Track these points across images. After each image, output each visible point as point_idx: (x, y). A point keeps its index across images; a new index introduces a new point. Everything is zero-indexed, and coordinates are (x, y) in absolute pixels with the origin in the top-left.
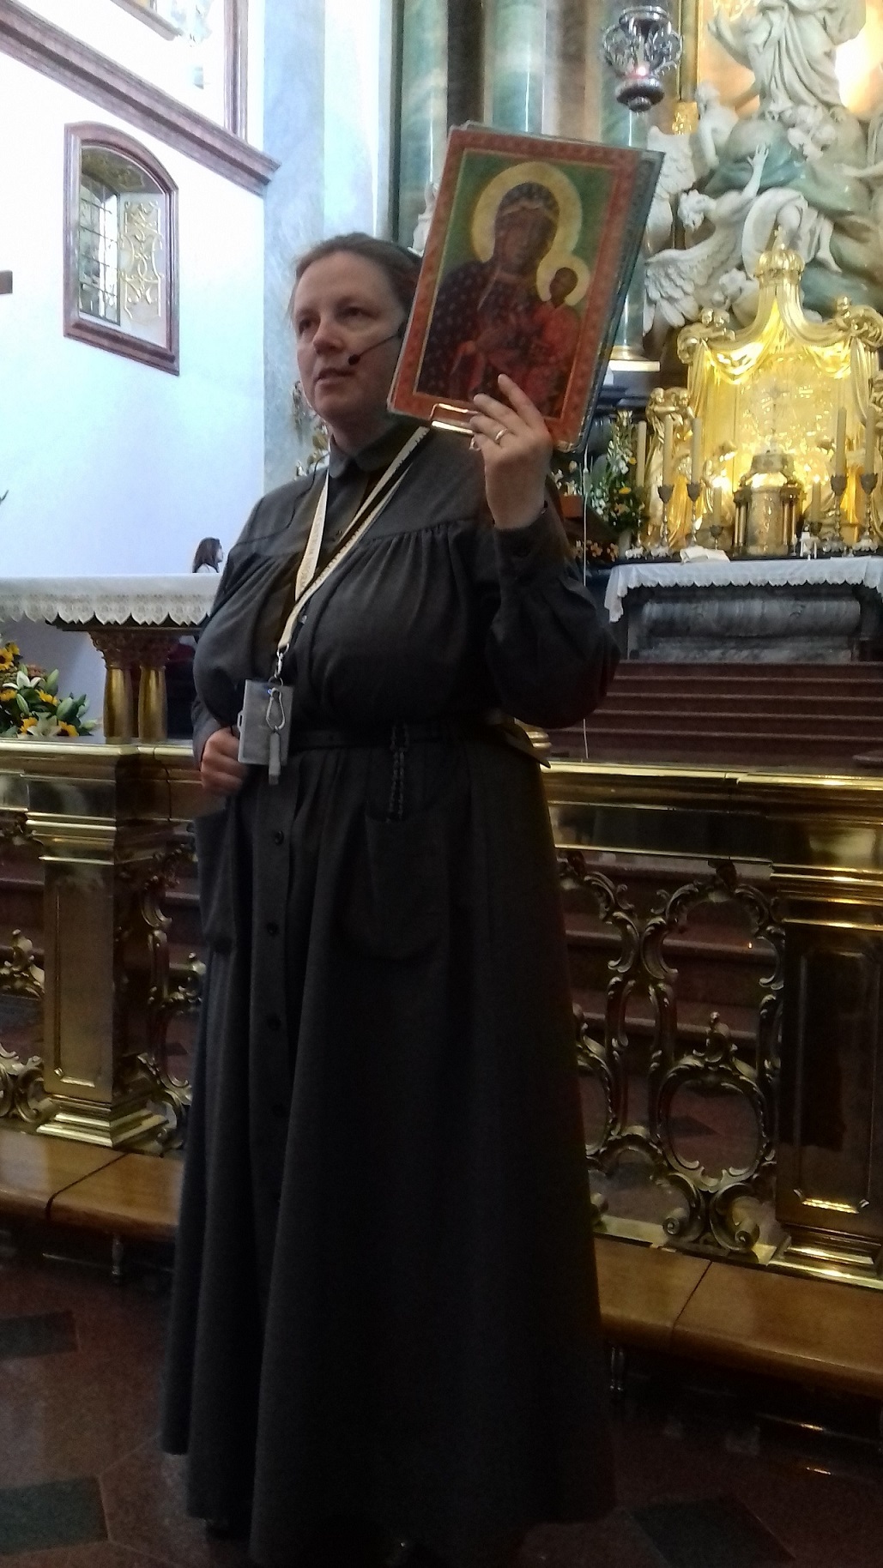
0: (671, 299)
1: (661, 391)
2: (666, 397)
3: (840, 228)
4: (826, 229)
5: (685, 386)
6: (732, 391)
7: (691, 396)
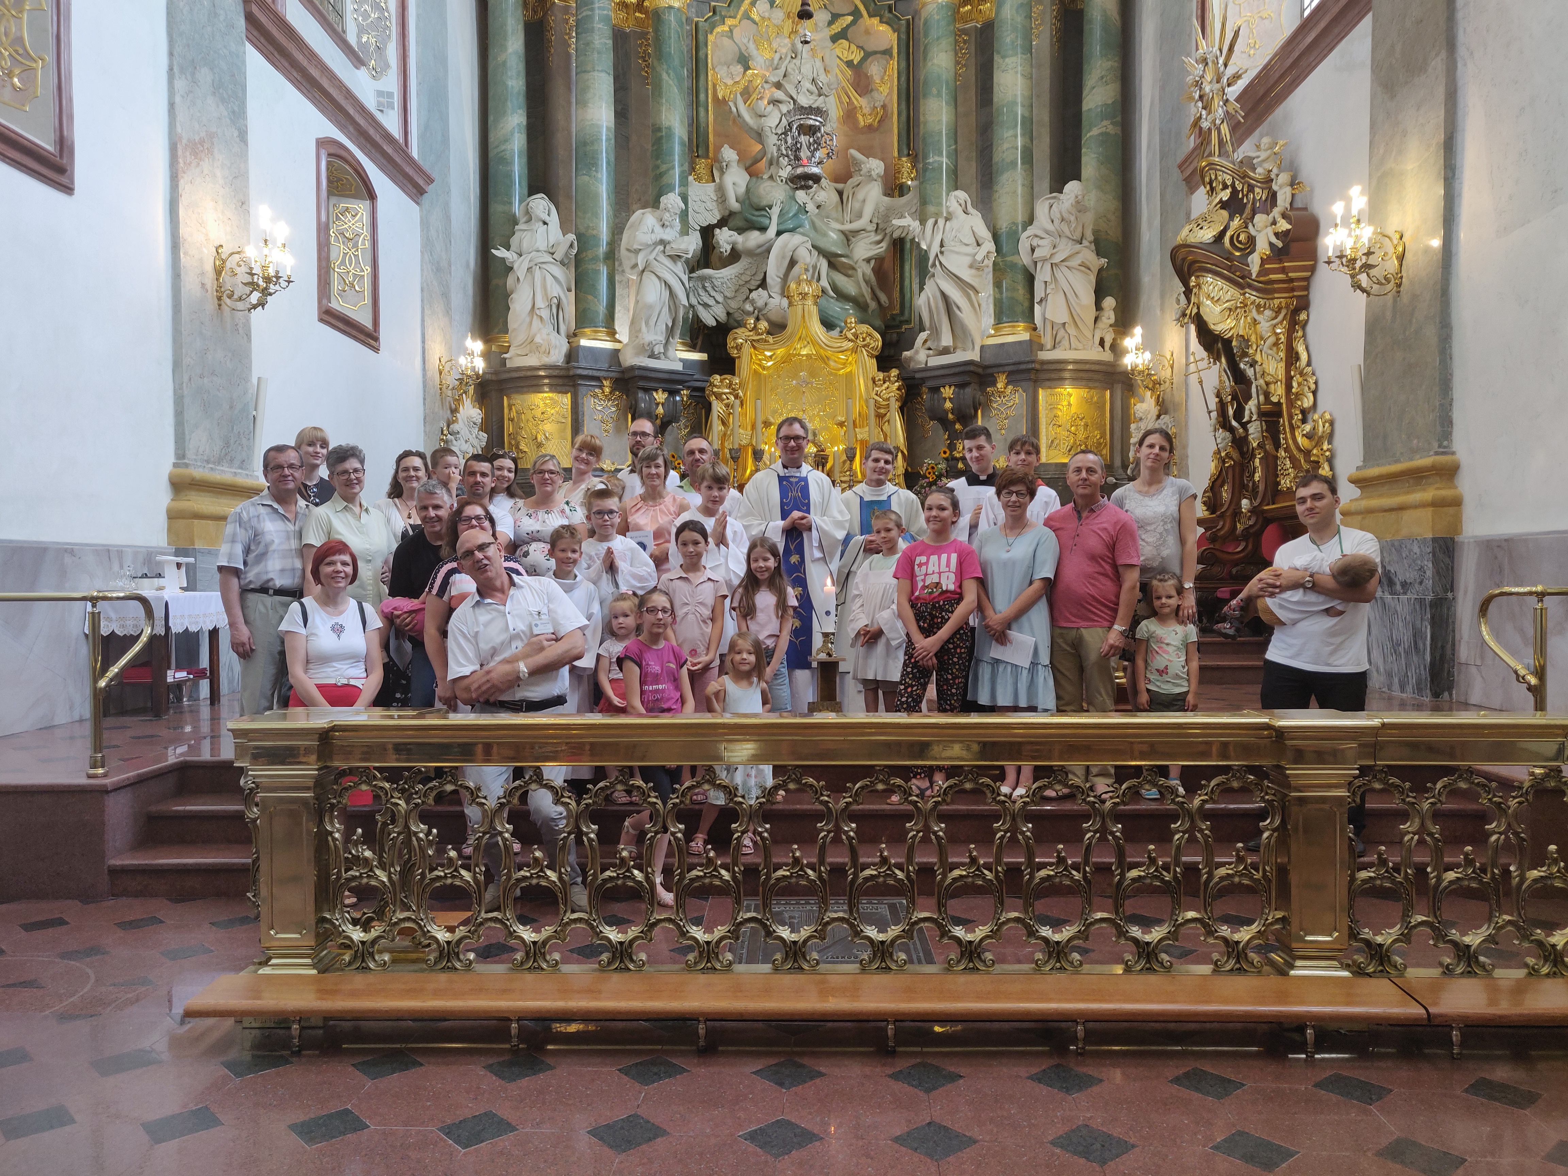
0: (706, 306)
1: (718, 377)
2: (721, 381)
3: (832, 265)
4: (823, 264)
6: (763, 379)
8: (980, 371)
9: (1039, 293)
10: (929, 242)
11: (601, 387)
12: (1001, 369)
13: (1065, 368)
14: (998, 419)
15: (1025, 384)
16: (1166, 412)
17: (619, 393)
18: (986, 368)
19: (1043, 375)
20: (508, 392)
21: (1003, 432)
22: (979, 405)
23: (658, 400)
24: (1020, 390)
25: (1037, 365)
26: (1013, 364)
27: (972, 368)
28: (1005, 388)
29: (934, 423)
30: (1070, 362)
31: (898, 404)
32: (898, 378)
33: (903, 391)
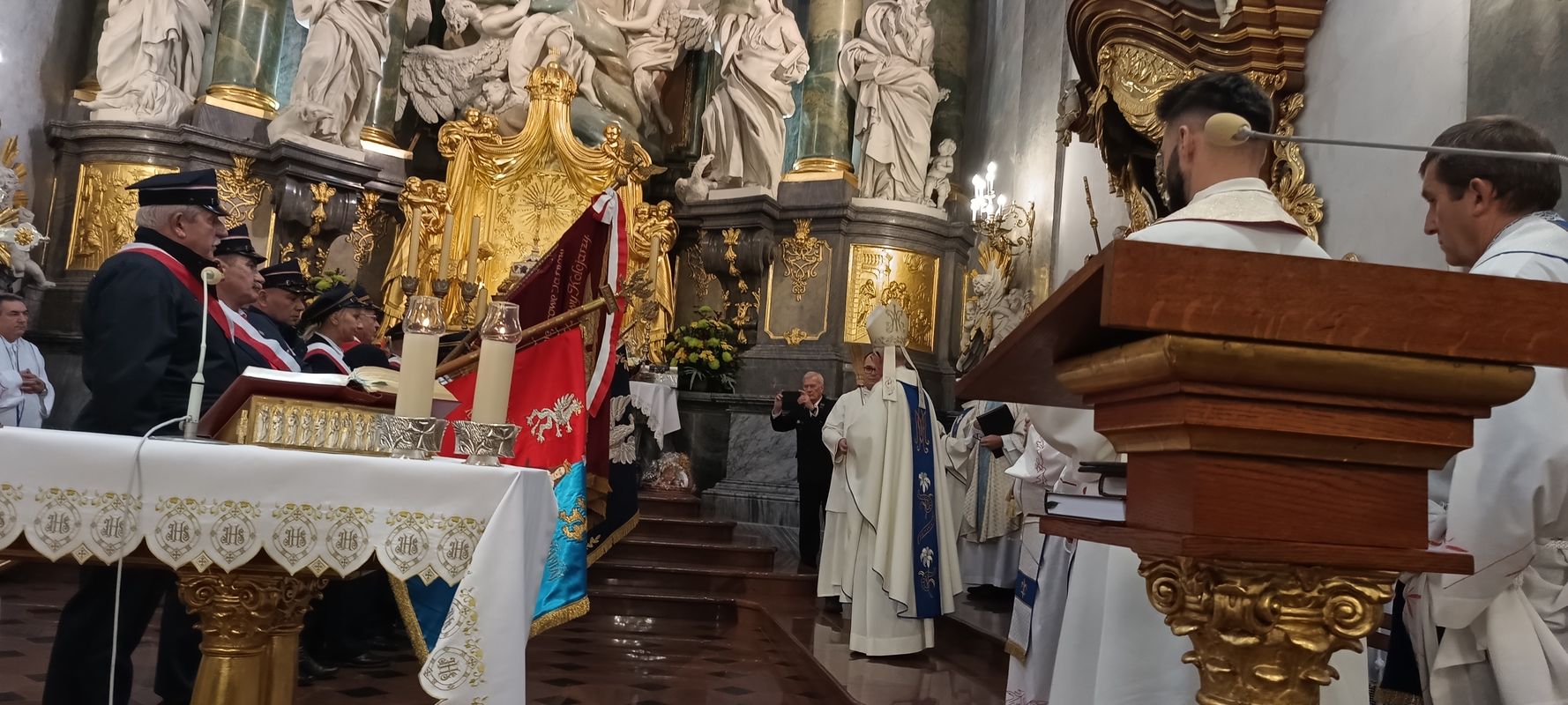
0: (426, 94)
1: (418, 181)
2: (422, 186)
5: (444, 180)
6: (489, 196)
7: (449, 192)
8: (776, 214)
9: (861, 122)
10: (726, 45)
11: (231, 167)
12: (803, 214)
13: (887, 221)
14: (794, 280)
15: (833, 236)
16: (1018, 287)
17: (258, 180)
18: (785, 210)
19: (856, 228)
20: (87, 158)
21: (799, 297)
22: (772, 258)
23: (318, 198)
24: (826, 244)
25: (850, 214)
26: (820, 208)
27: (765, 207)
28: (806, 240)
29: (712, 277)
30: (893, 215)
31: (666, 248)
32: (669, 214)
33: (675, 231)
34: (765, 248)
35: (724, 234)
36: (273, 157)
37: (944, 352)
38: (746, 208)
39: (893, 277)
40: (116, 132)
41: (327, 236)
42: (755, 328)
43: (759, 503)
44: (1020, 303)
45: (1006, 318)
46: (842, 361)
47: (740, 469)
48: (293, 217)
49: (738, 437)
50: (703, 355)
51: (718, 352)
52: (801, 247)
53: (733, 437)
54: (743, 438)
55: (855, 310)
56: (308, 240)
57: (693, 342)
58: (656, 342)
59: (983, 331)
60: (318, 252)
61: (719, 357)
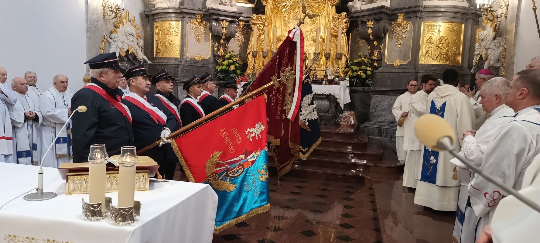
1: (255, 15)
2: (257, 17)
5: (264, 14)
6: (281, 17)
7: (266, 19)
8: (389, 12)
11: (196, 18)
12: (400, 11)
13: (438, 10)
14: (397, 39)
15: (413, 20)
16: (500, 36)
17: (205, 22)
18: (393, 10)
19: (425, 15)
20: (155, 20)
21: (399, 46)
22: (387, 31)
23: (223, 26)
24: (411, 23)
25: (421, 9)
26: (408, 8)
27: (384, 10)
28: (402, 22)
29: (363, 40)
30: (442, 7)
31: (345, 30)
32: (346, 16)
33: (348, 24)
34: (384, 27)
35: (367, 23)
36: (208, 13)
37: (466, 65)
38: (375, 11)
39: (441, 34)
40: (162, 11)
41: (228, 39)
42: (381, 60)
43: (382, 130)
44: (500, 44)
45: (494, 51)
46: (417, 72)
47: (375, 116)
48: (216, 34)
49: (374, 104)
50: (359, 73)
51: (365, 71)
52: (400, 25)
53: (372, 104)
54: (376, 104)
55: (424, 50)
56: (222, 41)
57: (355, 68)
58: (341, 68)
59: (483, 56)
60: (226, 45)
61: (365, 73)
